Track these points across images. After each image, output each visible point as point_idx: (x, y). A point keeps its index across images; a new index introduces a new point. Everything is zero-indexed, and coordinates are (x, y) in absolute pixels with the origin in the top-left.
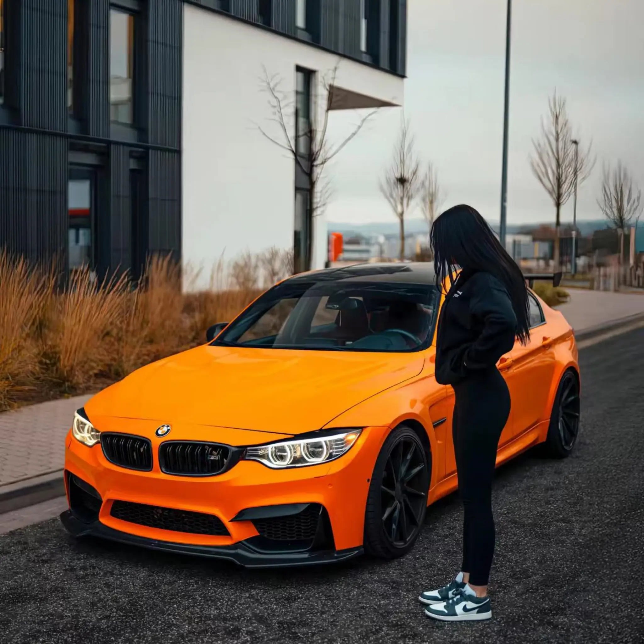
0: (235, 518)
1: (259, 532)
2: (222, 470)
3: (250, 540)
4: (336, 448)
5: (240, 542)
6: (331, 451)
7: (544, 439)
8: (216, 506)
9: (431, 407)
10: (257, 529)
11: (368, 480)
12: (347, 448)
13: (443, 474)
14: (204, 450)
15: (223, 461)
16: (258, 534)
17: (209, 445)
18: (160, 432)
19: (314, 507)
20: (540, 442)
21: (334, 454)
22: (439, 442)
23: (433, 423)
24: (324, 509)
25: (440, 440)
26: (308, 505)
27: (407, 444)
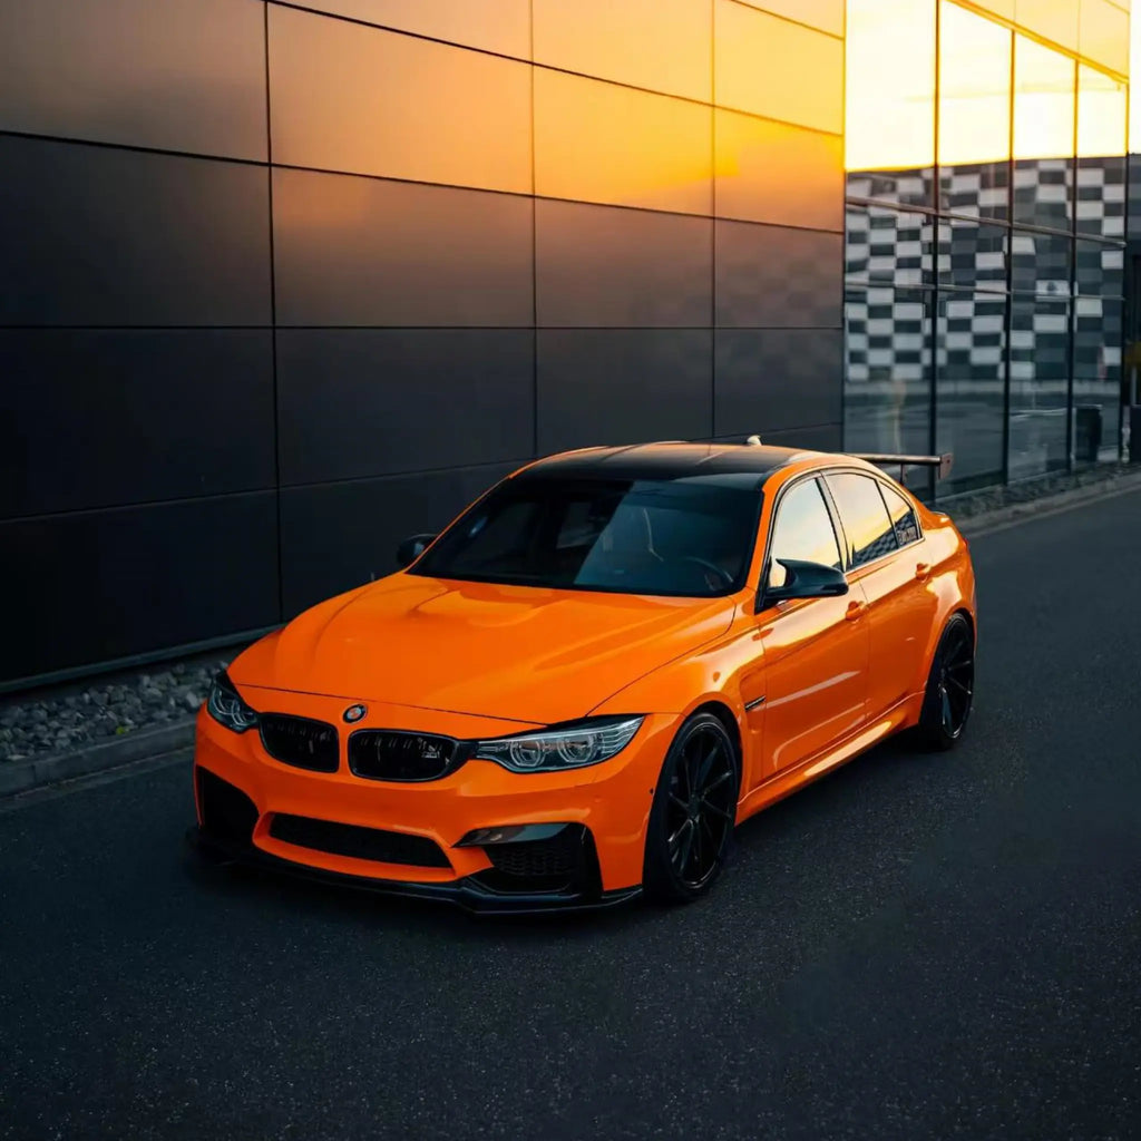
0: (461, 842)
1: (493, 863)
2: (443, 772)
3: (478, 876)
4: (606, 745)
5: (467, 877)
6: (599, 748)
7: (914, 721)
8: (433, 825)
9: (741, 683)
10: (491, 859)
11: (652, 791)
12: (622, 744)
13: (759, 779)
14: (416, 744)
15: (444, 762)
16: (492, 866)
17: (423, 737)
18: (350, 715)
19: (574, 828)
20: (908, 725)
21: (603, 752)
22: (753, 732)
23: (746, 705)
24: (589, 832)
25: (755, 729)
26: (564, 826)
27: (708, 738)
